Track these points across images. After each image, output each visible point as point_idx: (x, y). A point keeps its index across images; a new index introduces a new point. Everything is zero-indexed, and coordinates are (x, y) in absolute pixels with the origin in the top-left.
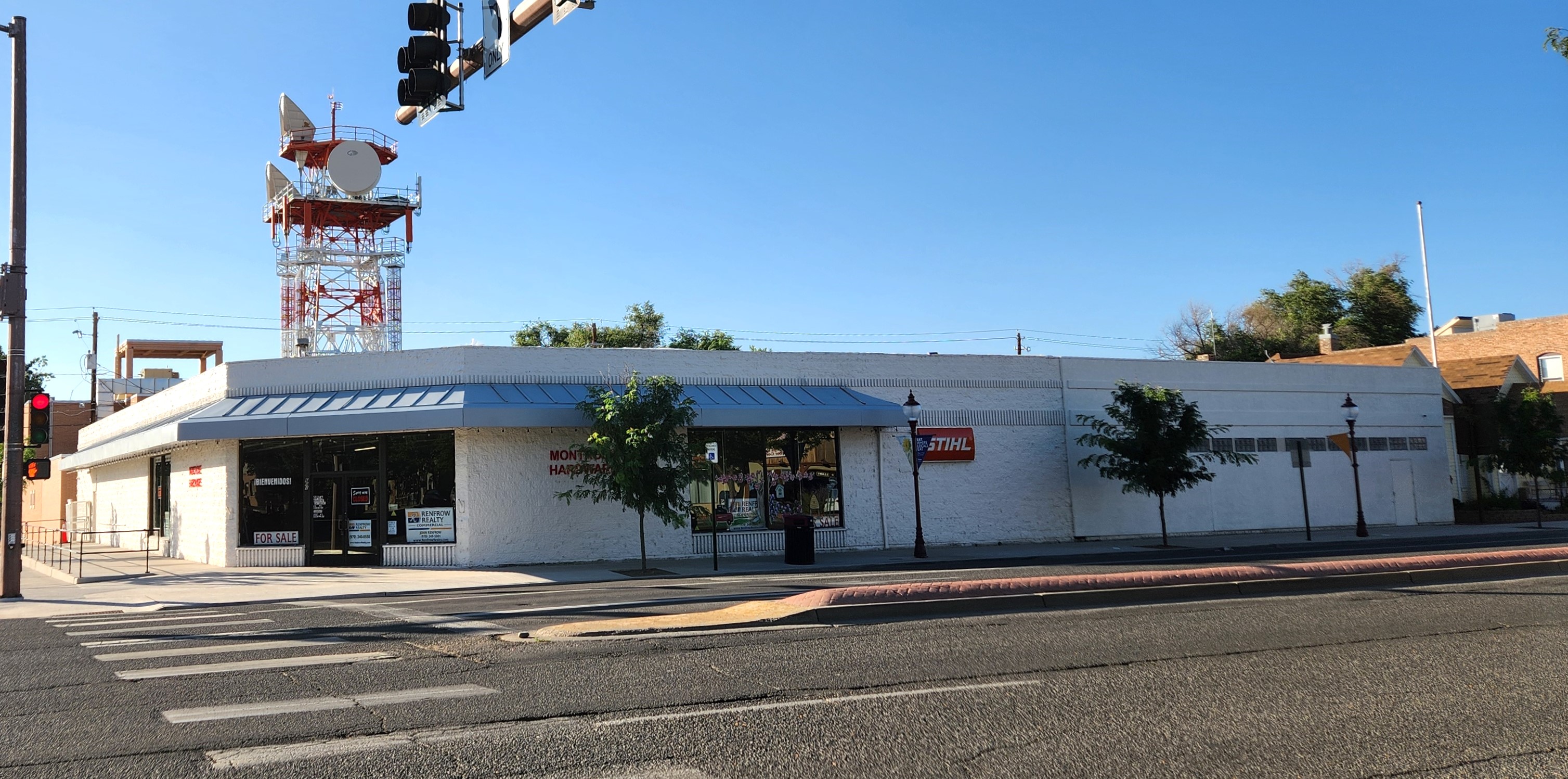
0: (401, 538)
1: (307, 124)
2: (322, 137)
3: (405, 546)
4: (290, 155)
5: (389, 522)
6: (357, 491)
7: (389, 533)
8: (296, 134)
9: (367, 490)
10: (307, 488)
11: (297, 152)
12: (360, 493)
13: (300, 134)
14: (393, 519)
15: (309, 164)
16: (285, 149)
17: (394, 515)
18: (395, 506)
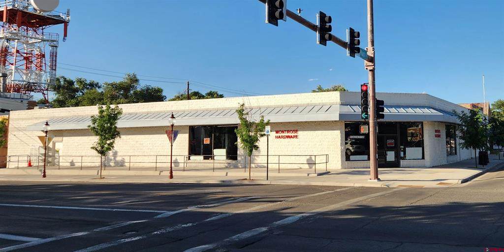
0: (404, 158)
3: (405, 161)
5: (401, 152)
7: (401, 156)
9: (393, 141)
12: (391, 142)
17: (402, 149)
18: (403, 147)
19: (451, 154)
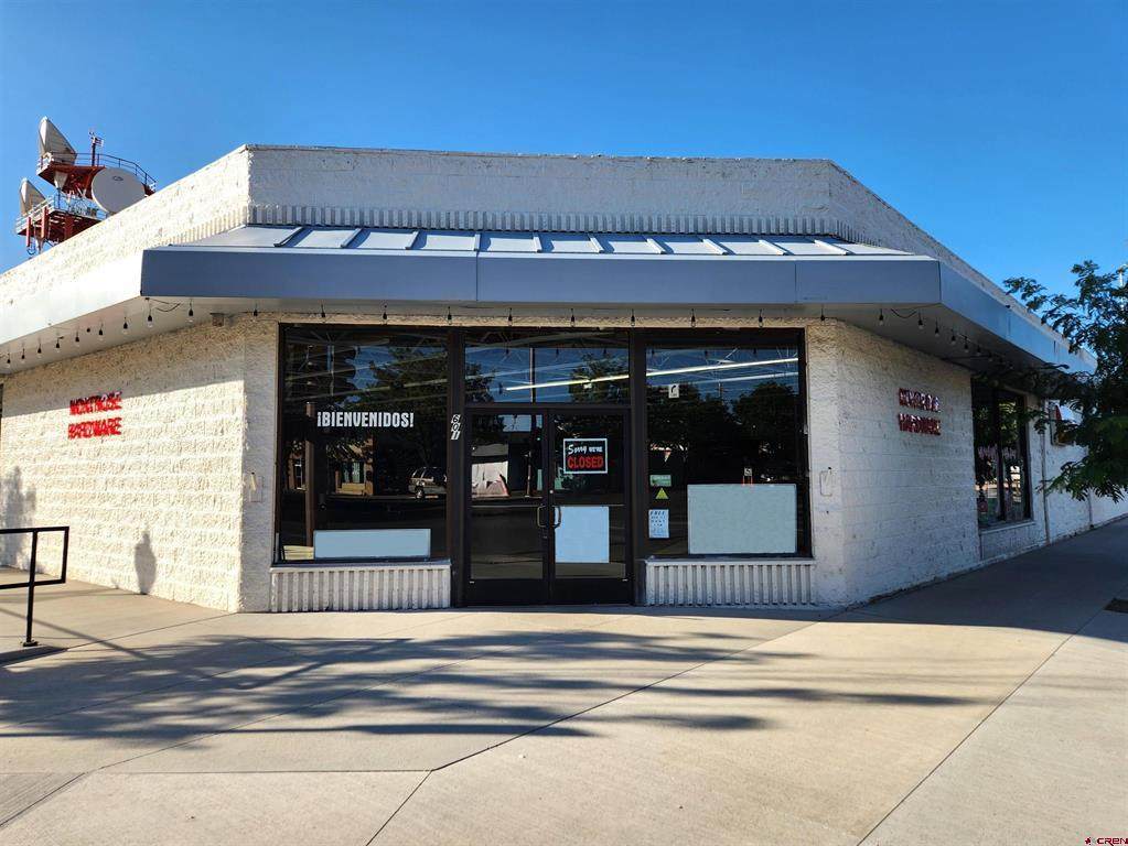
0: (676, 545)
1: (69, 150)
2: (83, 161)
3: (681, 564)
4: (48, 176)
5: (652, 513)
6: (578, 444)
7: (652, 535)
8: (57, 156)
9: (602, 444)
10: (455, 434)
11: (57, 173)
12: (585, 449)
13: (61, 156)
14: (660, 505)
15: (66, 189)
16: (45, 167)
17: (662, 495)
18: (663, 480)
19: (1002, 517)
